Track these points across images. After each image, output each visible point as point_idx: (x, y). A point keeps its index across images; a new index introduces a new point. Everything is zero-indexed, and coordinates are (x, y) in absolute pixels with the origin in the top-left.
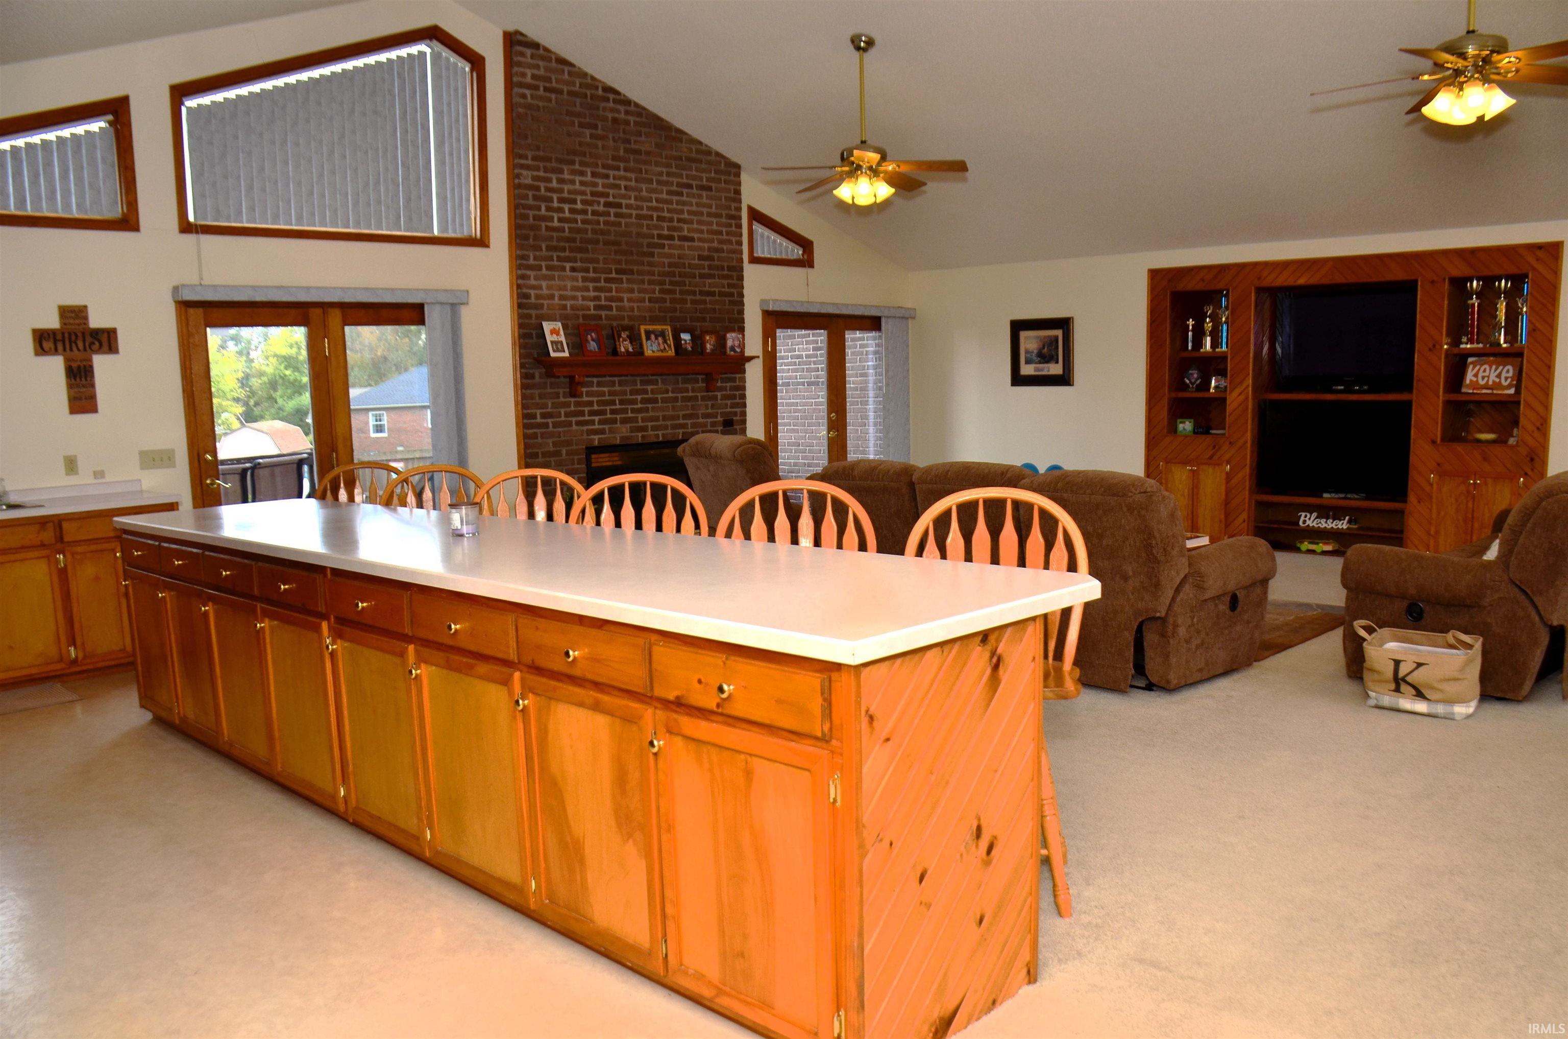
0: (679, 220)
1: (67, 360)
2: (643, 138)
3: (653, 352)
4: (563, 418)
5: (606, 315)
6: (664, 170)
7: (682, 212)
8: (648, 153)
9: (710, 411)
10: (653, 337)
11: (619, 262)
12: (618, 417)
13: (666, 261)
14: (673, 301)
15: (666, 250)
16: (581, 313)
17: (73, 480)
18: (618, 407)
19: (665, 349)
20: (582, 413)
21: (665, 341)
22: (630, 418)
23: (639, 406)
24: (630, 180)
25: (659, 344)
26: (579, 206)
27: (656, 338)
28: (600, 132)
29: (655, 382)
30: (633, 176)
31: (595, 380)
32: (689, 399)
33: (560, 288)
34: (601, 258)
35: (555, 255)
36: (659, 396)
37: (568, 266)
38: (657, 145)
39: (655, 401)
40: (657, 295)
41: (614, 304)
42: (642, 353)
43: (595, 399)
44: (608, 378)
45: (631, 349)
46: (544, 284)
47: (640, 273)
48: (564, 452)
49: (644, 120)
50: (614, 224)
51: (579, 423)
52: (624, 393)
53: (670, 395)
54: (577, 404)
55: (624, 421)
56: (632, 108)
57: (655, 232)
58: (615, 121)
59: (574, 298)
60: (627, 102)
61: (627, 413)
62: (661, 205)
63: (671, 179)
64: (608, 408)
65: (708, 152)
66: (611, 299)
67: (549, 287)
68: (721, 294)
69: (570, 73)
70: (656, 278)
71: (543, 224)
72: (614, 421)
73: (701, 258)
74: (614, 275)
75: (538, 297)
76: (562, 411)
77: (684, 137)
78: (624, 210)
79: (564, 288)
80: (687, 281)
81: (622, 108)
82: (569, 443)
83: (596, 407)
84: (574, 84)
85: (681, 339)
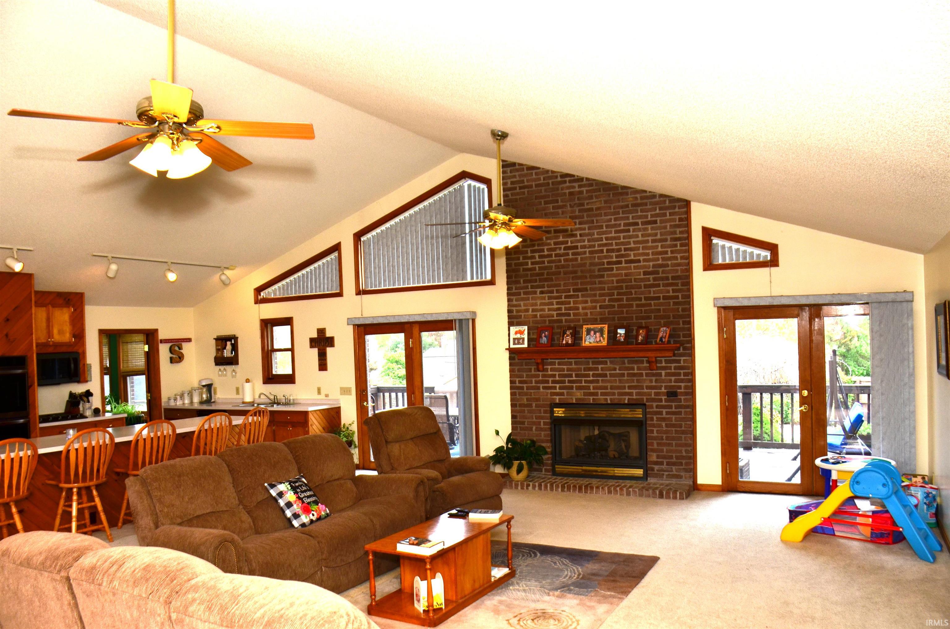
0: (626, 250)
1: (319, 350)
2: (594, 200)
3: (590, 343)
4: (534, 384)
5: (565, 319)
6: (613, 217)
7: (629, 243)
8: (598, 209)
9: (654, 384)
10: (592, 332)
11: (576, 284)
12: (574, 385)
13: (615, 279)
14: (620, 306)
15: (615, 272)
16: (547, 319)
17: (319, 397)
18: (574, 378)
19: (600, 340)
20: (547, 382)
21: (602, 335)
22: (583, 386)
23: (591, 378)
24: (584, 229)
25: (596, 337)
26: (546, 253)
27: (595, 333)
28: (560, 204)
29: (606, 363)
30: (586, 226)
31: (557, 361)
32: (634, 375)
33: (532, 305)
34: (562, 283)
35: (529, 285)
36: (608, 373)
37: (538, 290)
38: (606, 202)
39: (605, 375)
40: (607, 303)
41: (571, 312)
42: (579, 345)
43: (557, 373)
44: (566, 360)
45: (570, 342)
46: (522, 303)
47: (592, 289)
48: (534, 405)
49: (594, 187)
50: (572, 260)
51: (544, 388)
52: (580, 369)
53: (618, 371)
54: (544, 376)
55: (579, 388)
56: (585, 182)
57: (605, 261)
58: (571, 194)
59: (543, 310)
60: (581, 179)
61: (582, 383)
62: (611, 242)
63: (618, 222)
64: (567, 379)
65: (653, 196)
66: (570, 309)
67: (525, 305)
68: (665, 298)
69: (536, 174)
70: (606, 291)
71: (521, 268)
72: (572, 388)
73: (645, 273)
74: (572, 293)
75: (518, 311)
76: (534, 380)
77: (629, 191)
78: (580, 250)
79: (536, 305)
80: (633, 291)
81: (576, 185)
82: (537, 400)
83: (557, 378)
84: (540, 179)
85: (617, 333)
